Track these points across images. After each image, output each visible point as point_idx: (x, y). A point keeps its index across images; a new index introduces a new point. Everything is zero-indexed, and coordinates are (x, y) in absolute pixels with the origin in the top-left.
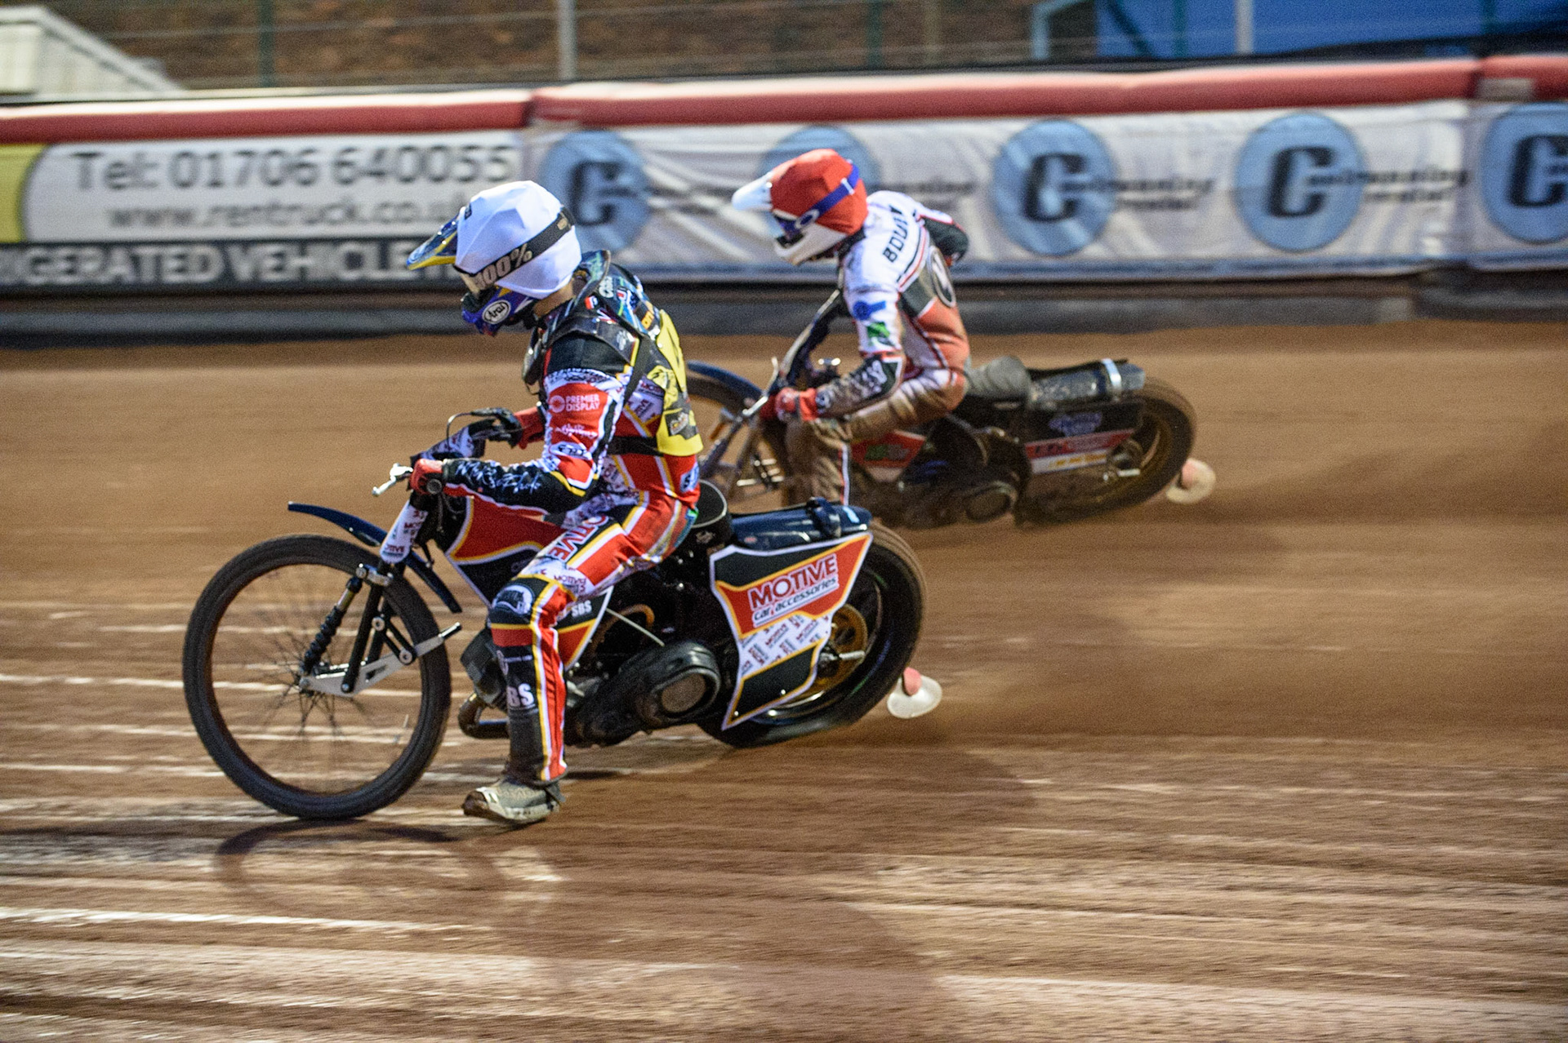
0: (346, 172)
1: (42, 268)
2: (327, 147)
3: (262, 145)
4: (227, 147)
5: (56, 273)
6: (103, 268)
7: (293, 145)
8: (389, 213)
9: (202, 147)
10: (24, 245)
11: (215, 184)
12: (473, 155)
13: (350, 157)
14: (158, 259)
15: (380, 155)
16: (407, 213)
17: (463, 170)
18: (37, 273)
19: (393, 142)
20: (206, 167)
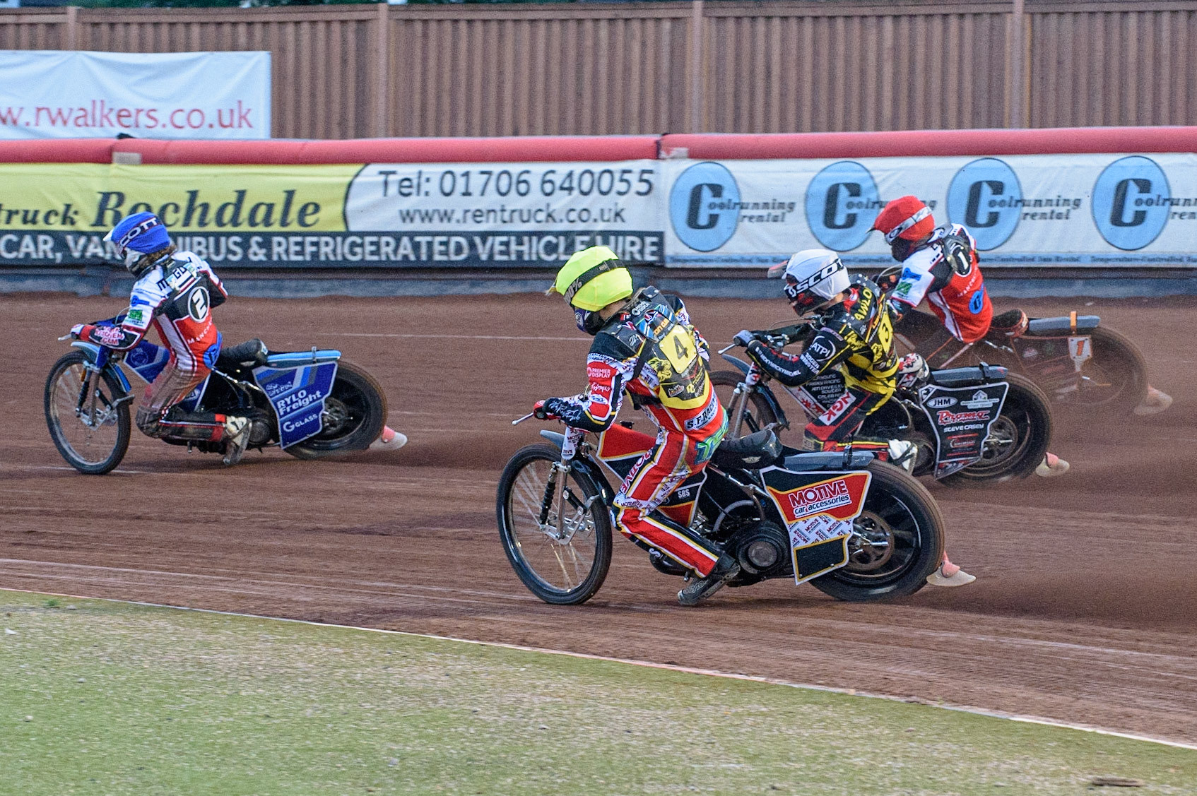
0: (548, 187)
1: (358, 250)
2: (537, 169)
3: (496, 168)
4: (475, 168)
5: (366, 254)
6: (395, 251)
7: (515, 168)
8: (573, 216)
9: (459, 168)
10: (346, 235)
11: (467, 194)
12: (626, 176)
13: (549, 177)
14: (430, 244)
15: (570, 175)
16: (585, 215)
17: (622, 187)
18: (354, 254)
19: (578, 167)
20: (461, 182)
